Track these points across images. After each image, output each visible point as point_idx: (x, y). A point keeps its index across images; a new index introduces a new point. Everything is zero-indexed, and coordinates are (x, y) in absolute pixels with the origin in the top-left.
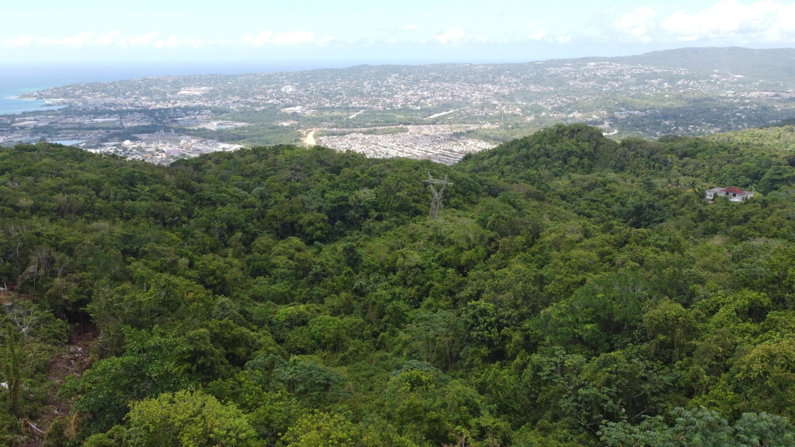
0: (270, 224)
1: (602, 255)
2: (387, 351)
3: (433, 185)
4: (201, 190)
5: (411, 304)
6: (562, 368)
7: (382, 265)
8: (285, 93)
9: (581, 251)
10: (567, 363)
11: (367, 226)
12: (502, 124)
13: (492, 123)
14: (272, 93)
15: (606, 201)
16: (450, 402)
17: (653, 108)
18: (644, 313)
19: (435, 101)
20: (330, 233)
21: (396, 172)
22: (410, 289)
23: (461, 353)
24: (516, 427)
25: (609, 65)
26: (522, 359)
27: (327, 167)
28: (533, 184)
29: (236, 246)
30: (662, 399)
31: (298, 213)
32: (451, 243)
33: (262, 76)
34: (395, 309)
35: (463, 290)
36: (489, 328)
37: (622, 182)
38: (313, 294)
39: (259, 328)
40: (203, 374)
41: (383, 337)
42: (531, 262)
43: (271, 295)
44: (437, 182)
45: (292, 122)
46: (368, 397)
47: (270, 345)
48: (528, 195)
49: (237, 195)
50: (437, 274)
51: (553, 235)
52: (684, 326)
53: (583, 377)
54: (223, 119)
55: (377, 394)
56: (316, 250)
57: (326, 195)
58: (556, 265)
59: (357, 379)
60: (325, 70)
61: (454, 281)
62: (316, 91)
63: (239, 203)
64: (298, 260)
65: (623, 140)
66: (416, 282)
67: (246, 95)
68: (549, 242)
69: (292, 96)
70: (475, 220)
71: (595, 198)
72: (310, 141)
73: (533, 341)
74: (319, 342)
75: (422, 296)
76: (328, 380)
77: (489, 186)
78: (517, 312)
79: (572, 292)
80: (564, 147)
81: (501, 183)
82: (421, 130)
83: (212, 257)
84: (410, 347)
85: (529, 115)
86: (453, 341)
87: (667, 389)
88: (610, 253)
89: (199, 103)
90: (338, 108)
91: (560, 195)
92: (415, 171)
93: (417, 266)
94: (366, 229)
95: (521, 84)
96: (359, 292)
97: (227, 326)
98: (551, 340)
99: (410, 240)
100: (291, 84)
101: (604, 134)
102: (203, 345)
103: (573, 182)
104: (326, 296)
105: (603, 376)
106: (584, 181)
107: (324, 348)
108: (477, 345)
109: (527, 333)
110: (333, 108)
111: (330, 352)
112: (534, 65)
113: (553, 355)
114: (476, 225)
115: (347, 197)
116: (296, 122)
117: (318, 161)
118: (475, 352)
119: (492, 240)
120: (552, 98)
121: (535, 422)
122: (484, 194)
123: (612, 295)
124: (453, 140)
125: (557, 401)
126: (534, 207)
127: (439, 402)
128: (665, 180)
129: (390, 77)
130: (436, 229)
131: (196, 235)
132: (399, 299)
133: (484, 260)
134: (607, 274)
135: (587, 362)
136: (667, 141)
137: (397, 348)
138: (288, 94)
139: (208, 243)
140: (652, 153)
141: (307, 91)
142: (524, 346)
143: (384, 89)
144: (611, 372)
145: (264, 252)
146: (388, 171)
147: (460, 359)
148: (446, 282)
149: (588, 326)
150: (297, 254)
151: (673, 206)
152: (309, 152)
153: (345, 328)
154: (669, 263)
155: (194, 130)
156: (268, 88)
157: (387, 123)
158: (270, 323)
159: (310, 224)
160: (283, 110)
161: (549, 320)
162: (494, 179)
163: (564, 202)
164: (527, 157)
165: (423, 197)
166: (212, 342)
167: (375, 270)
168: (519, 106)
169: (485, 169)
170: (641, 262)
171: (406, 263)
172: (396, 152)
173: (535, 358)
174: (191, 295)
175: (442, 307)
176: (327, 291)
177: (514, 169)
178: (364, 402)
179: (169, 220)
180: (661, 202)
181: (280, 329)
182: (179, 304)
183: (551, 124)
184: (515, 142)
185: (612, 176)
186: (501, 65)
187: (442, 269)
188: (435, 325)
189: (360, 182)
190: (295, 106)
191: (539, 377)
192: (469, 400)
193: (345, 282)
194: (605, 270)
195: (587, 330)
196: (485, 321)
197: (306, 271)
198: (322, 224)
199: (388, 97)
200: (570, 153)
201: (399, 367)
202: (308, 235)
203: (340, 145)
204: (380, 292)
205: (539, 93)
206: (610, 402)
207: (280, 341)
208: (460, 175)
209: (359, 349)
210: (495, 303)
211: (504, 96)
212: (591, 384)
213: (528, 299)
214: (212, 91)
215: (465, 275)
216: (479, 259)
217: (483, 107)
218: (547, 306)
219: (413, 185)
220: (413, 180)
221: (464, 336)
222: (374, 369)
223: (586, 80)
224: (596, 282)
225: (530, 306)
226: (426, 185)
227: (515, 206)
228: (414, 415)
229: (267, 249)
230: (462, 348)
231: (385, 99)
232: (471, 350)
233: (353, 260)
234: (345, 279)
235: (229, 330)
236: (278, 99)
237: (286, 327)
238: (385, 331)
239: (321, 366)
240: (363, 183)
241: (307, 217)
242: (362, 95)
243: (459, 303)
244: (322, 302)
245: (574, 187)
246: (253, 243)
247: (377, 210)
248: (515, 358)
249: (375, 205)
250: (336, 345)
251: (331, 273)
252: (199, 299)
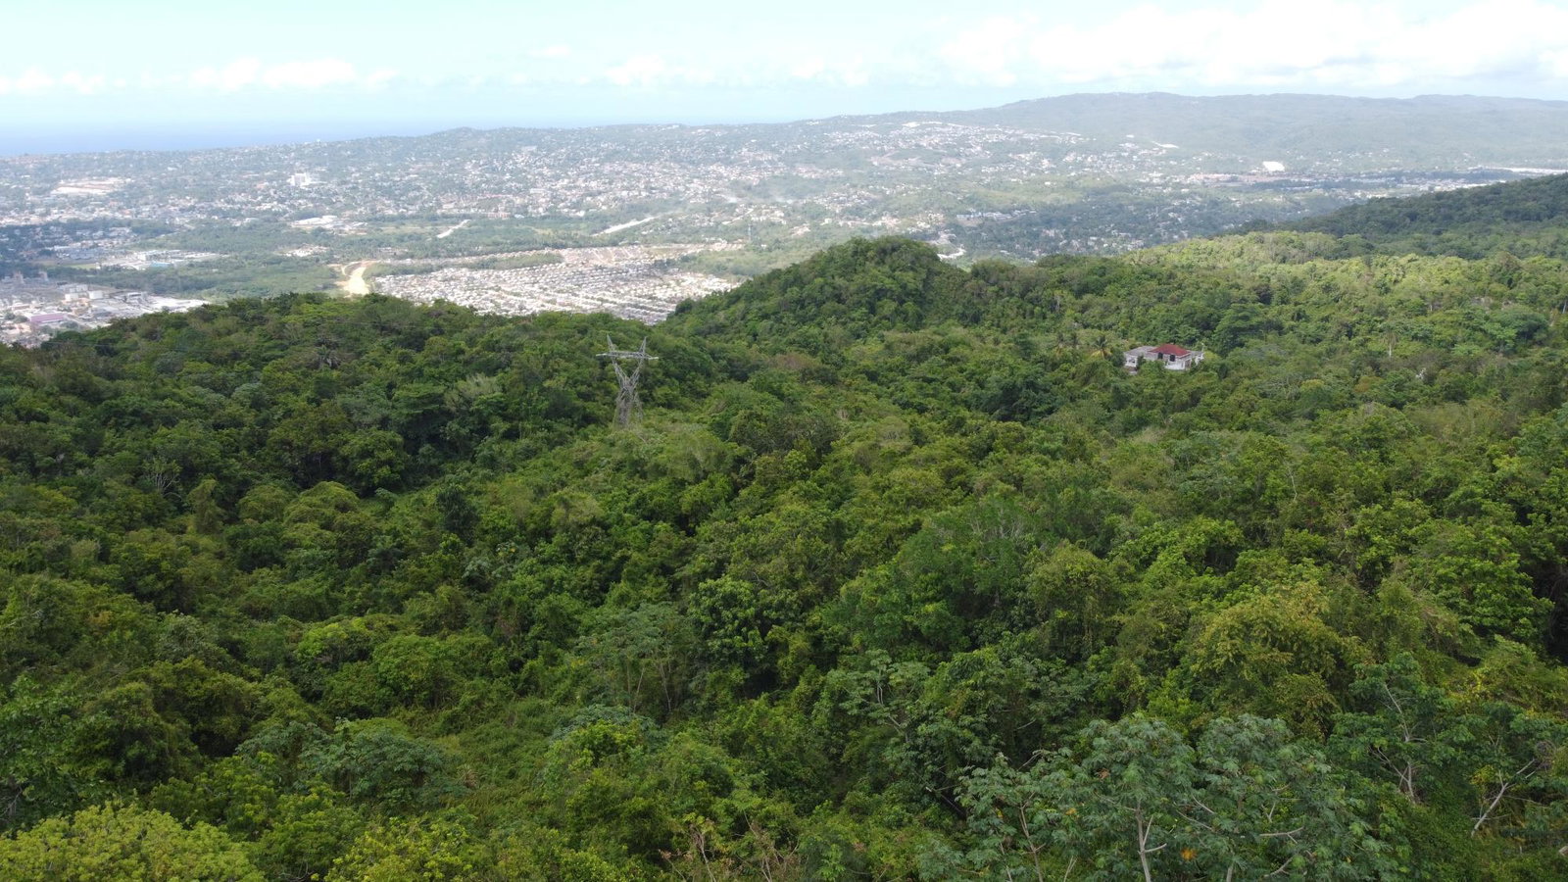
0: (278, 459)
1: (948, 475)
2: (542, 696)
3: (619, 363)
4: (117, 394)
5: (586, 598)
6: (887, 691)
7: (522, 526)
8: (295, 188)
9: (910, 470)
10: (895, 679)
11: (486, 452)
12: (749, 241)
13: (729, 241)
14: (268, 188)
15: (951, 379)
16: (673, 779)
17: (1025, 206)
18: (1028, 573)
19: (615, 199)
20: (409, 470)
21: (542, 339)
22: (581, 568)
23: (692, 685)
24: (805, 810)
25: (943, 126)
26: (809, 683)
27: (394, 337)
28: (814, 354)
29: (203, 509)
30: (1068, 728)
31: (337, 433)
32: (660, 471)
33: (243, 155)
34: (553, 610)
35: (689, 562)
36: (744, 629)
37: (977, 343)
38: (378, 595)
39: (264, 673)
40: (141, 779)
41: (532, 668)
42: (817, 497)
43: (286, 604)
44: (625, 355)
45: (316, 248)
46: (507, 792)
47: (291, 705)
48: (806, 375)
49: (200, 401)
50: (635, 536)
51: (857, 444)
52: (1098, 591)
53: (924, 702)
54: (160, 246)
55: (524, 783)
56: (381, 507)
57: (397, 393)
58: (864, 499)
59: (483, 757)
60: (382, 139)
61: (669, 547)
62: (364, 184)
63: (206, 418)
64: (343, 528)
65: (974, 266)
66: (593, 555)
67: (209, 195)
68: (849, 458)
69: (313, 195)
70: (706, 426)
71: (930, 376)
72: (356, 286)
73: (830, 648)
74: (397, 690)
75: (608, 580)
76: (420, 762)
77: (730, 362)
78: (796, 594)
79: (897, 548)
80: (869, 282)
81: (753, 353)
82: (589, 258)
83: (150, 536)
84: (589, 682)
85: (800, 224)
86: (675, 664)
87: (1075, 705)
88: (963, 471)
89: (101, 213)
90: (413, 217)
91: (867, 373)
92: (578, 336)
93: (594, 521)
94: (485, 457)
95: (781, 164)
96: (478, 584)
97: (190, 673)
98: (862, 642)
99: (578, 472)
100: (310, 170)
101: (941, 256)
102: (136, 717)
103: (888, 347)
104: (407, 597)
105: (960, 696)
106: (909, 343)
107: (408, 702)
108: (723, 664)
109: (817, 633)
110: (402, 217)
111: (421, 709)
112: (804, 128)
113: (868, 667)
114: (707, 434)
115: (441, 395)
116: (324, 249)
117: (375, 327)
118: (718, 680)
119: (740, 461)
120: (843, 191)
121: (839, 801)
122: (720, 376)
123: (970, 547)
124: (655, 276)
125: (878, 754)
126: (821, 397)
127: (651, 780)
128: (1053, 337)
129: (520, 152)
130: (628, 447)
131: (110, 492)
132: (560, 589)
133: (728, 501)
134: (960, 509)
135: (931, 674)
136: (1053, 266)
137: (561, 688)
138: (302, 191)
139: (140, 506)
140: (1028, 287)
141: (345, 183)
142: (812, 659)
143: (508, 176)
144: (975, 687)
145: (267, 517)
146: (524, 338)
147: (690, 696)
148: (653, 550)
149: (930, 608)
150: (340, 517)
151: (1070, 383)
152: (356, 306)
153: (451, 658)
154: (1067, 481)
155: (94, 272)
156: (259, 180)
157: (518, 245)
158: (289, 662)
159: (366, 453)
160: (293, 225)
161: (857, 602)
162: (739, 347)
163: (875, 385)
164: (801, 303)
165: (598, 388)
166: (158, 709)
167: (508, 536)
168: (779, 206)
169: (720, 329)
170: (1019, 483)
171: (572, 517)
172: (540, 302)
173: (835, 676)
174: (104, 617)
175: (649, 600)
176: (408, 585)
177: (776, 326)
178: (498, 801)
179: (45, 461)
180: (1049, 376)
181: (311, 671)
182: (77, 636)
183: (842, 239)
184: (776, 274)
185: (958, 332)
186: (741, 128)
187: (645, 525)
188: (634, 633)
189: (467, 363)
190: (320, 215)
191: (844, 711)
192: (710, 768)
193: (446, 566)
194: (956, 503)
195: (927, 615)
196: (735, 617)
197: (361, 550)
198: (390, 453)
199: (518, 192)
200: (880, 293)
201: (566, 723)
202: (361, 476)
203: (424, 291)
204: (519, 579)
205: (817, 180)
206: (977, 742)
207: (312, 696)
208: (671, 341)
209: (483, 697)
210: (752, 580)
211: (749, 188)
212: (941, 712)
213: (816, 567)
214: (131, 186)
215: (691, 533)
216: (717, 500)
217: (709, 210)
218: (853, 578)
219: (579, 365)
220: (578, 354)
221: (695, 651)
222: (517, 735)
223: (901, 155)
224: (939, 523)
225: (819, 580)
226: (604, 363)
227: (781, 397)
228: (602, 809)
229: (274, 511)
230: (692, 676)
231: (511, 196)
232: (711, 676)
233: (460, 519)
234: (446, 558)
235: (197, 681)
236: (281, 201)
237: (324, 666)
238: (534, 656)
239: (403, 736)
240: (474, 366)
241: (356, 441)
242: (462, 189)
243: (683, 588)
244: (400, 610)
245: (892, 355)
246: (241, 501)
247: (505, 418)
248: (797, 684)
249: (501, 409)
250: (432, 694)
251: (414, 549)
252: (124, 623)
